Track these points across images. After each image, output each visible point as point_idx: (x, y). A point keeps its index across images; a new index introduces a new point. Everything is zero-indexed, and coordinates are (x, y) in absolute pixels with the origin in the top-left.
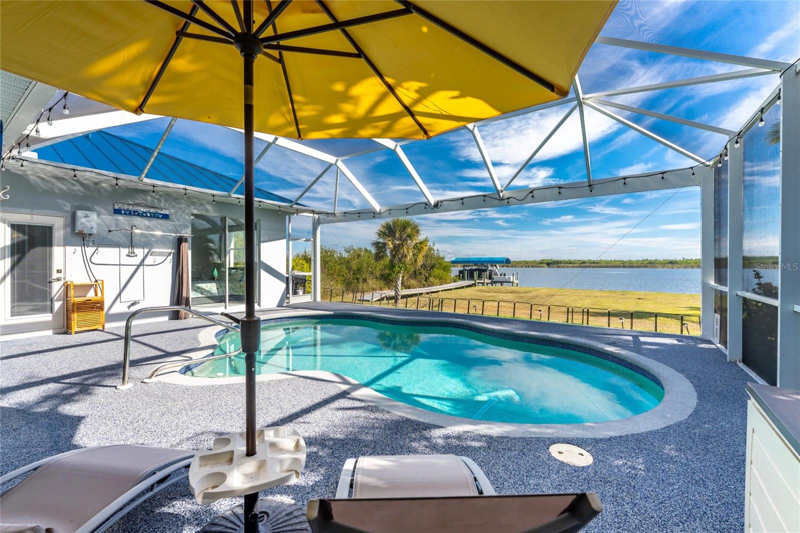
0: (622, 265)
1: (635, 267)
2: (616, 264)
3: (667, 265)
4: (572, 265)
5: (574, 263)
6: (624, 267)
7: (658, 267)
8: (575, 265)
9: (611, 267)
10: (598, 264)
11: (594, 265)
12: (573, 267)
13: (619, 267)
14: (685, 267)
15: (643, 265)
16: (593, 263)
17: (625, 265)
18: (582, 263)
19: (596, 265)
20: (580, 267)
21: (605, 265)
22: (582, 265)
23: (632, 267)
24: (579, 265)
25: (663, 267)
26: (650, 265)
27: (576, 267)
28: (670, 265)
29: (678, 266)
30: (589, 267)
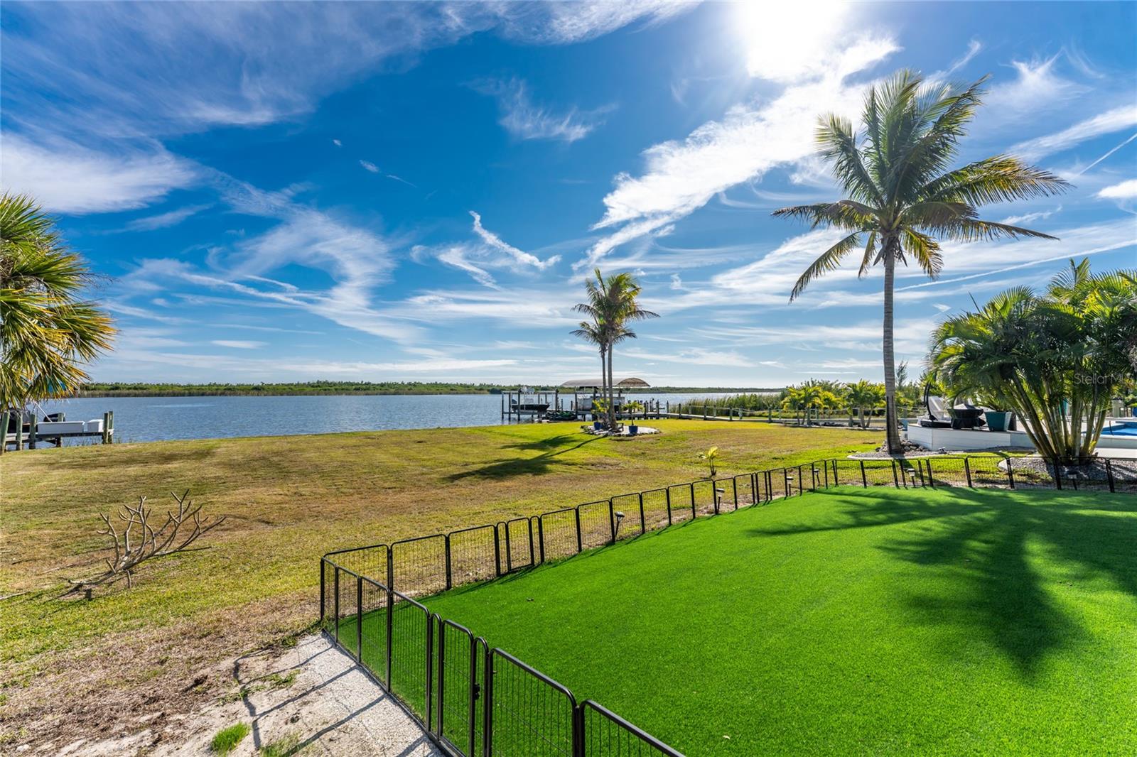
0: (187, 392)
1: (209, 395)
2: (176, 390)
3: (252, 392)
4: (90, 392)
5: (95, 389)
6: (190, 395)
7: (240, 395)
8: (97, 392)
9: (168, 395)
10: (145, 391)
11: (136, 392)
12: (93, 396)
13: (183, 395)
14: (273, 395)
15: (219, 392)
16: (135, 388)
17: (192, 391)
18: (113, 389)
19: (140, 391)
20: (107, 395)
21: (157, 392)
22: (112, 392)
23: (203, 395)
24: (105, 392)
25: (247, 394)
26: (229, 392)
27: (100, 395)
28: (256, 392)
29: (266, 392)
30: (128, 395)
